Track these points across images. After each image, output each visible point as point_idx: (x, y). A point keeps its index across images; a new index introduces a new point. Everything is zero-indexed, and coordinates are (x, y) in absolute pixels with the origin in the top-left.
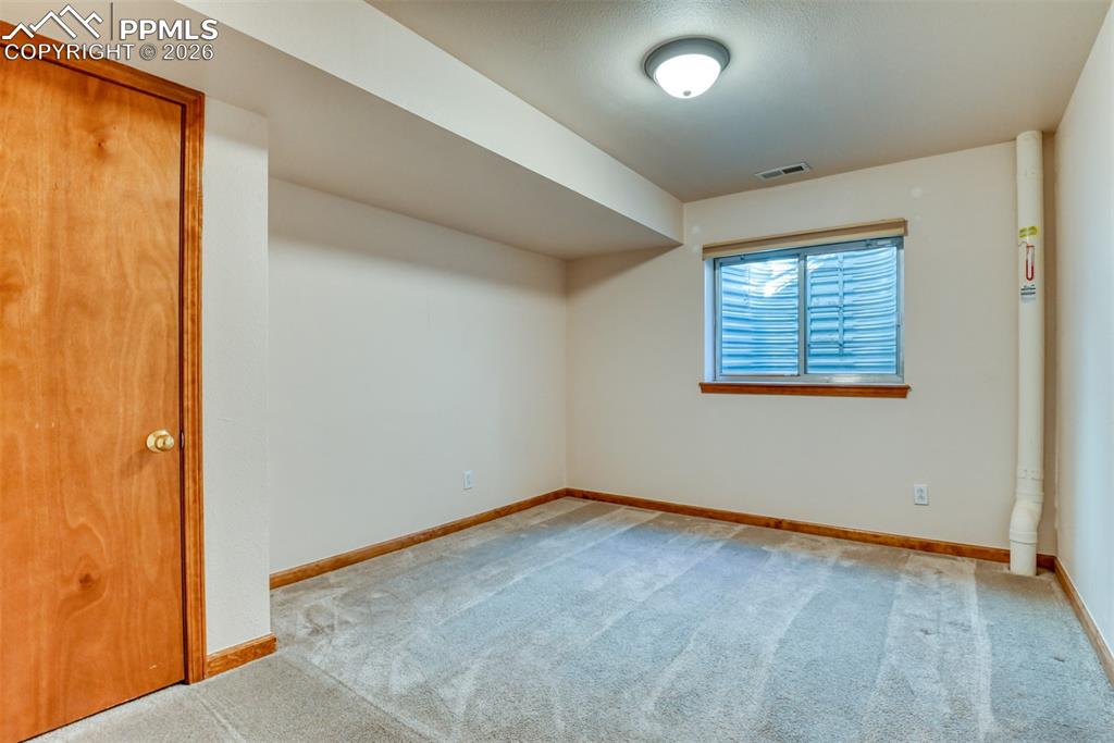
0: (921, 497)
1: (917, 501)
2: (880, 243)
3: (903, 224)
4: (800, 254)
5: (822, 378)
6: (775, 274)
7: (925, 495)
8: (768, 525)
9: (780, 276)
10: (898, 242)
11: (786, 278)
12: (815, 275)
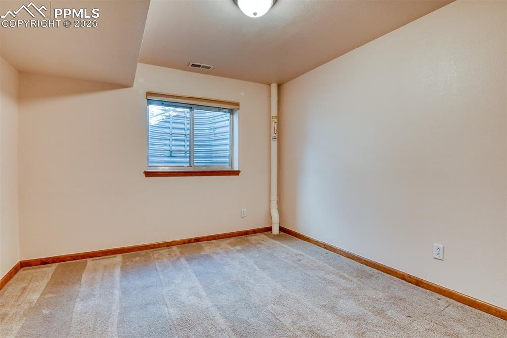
0: (244, 214)
1: (243, 216)
2: (224, 110)
3: (237, 105)
4: (191, 108)
5: (202, 168)
6: (156, 114)
7: (245, 213)
8: (184, 243)
9: (157, 115)
10: (232, 112)
11: (160, 117)
12: (174, 118)
